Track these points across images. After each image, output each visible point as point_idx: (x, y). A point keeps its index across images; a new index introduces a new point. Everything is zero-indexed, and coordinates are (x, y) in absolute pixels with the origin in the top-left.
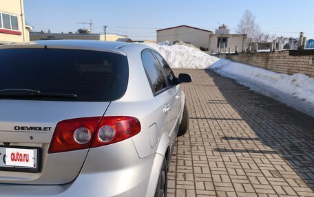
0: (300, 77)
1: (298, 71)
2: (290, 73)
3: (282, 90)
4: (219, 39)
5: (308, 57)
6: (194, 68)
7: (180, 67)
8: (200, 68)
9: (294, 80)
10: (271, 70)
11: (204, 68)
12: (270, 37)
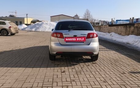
0: (113, 34)
1: (112, 32)
2: (109, 32)
3: (107, 38)
5: (115, 27)
9: (111, 35)
10: (102, 32)
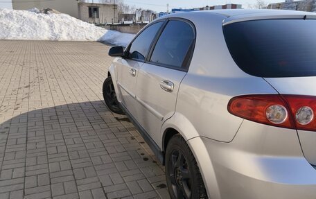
4: (90, 9)
6: (85, 40)
7: (70, 39)
8: (92, 40)
11: (96, 40)
12: (130, 8)
